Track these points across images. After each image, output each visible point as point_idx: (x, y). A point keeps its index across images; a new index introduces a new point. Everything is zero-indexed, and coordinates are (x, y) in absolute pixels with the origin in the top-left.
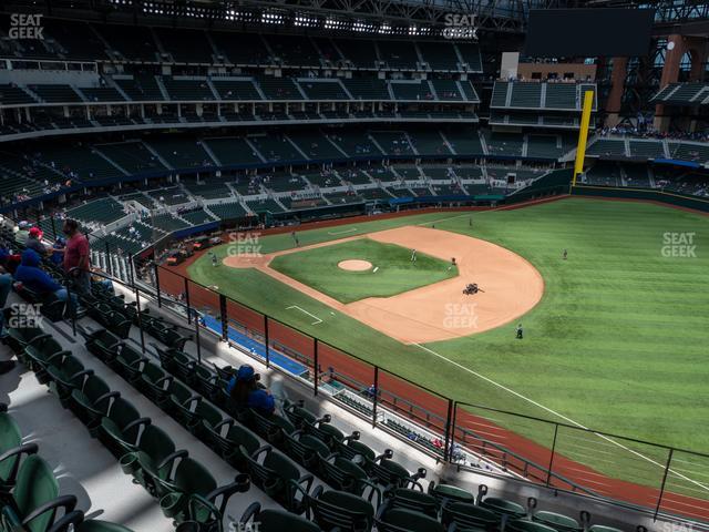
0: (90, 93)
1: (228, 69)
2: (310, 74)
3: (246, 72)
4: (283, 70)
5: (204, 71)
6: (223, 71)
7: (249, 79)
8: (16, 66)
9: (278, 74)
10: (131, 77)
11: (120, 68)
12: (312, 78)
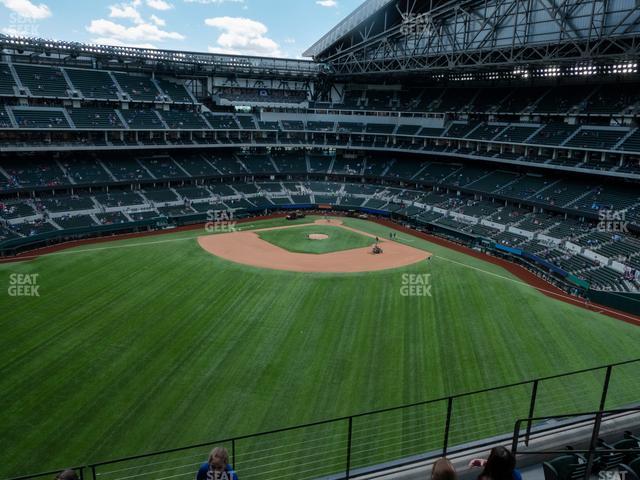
0: (427, 131)
1: (531, 117)
2: (612, 122)
3: (542, 120)
4: (578, 118)
5: (516, 119)
6: (527, 119)
7: (538, 125)
8: (402, 115)
9: (571, 121)
10: (466, 123)
11: (466, 117)
12: (614, 126)
